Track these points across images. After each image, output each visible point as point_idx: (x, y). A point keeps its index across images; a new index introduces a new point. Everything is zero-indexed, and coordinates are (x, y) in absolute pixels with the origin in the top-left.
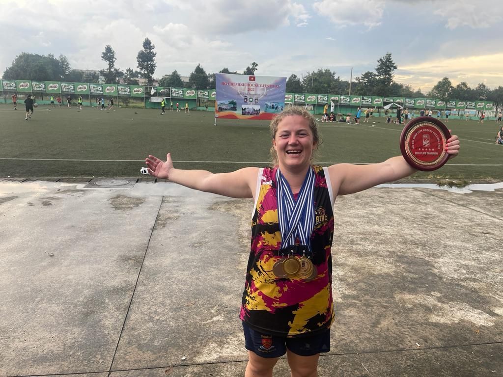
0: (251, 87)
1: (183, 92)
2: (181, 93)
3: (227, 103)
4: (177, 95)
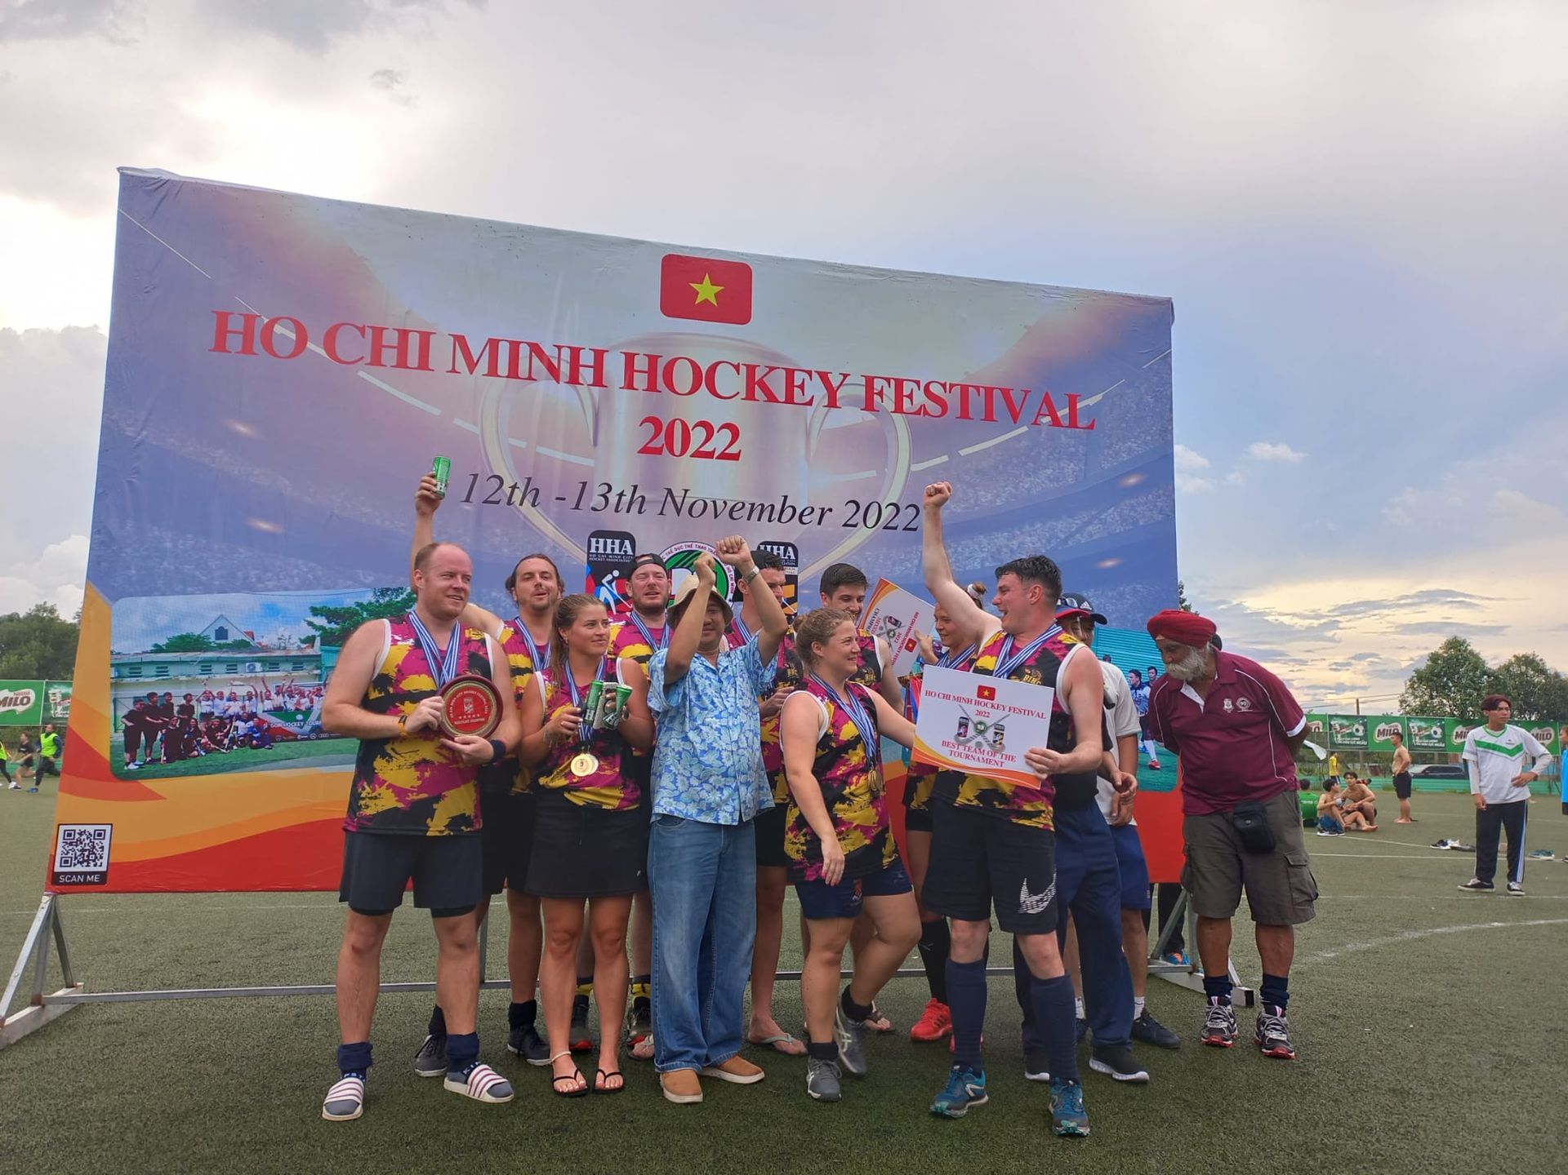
0: (697, 407)
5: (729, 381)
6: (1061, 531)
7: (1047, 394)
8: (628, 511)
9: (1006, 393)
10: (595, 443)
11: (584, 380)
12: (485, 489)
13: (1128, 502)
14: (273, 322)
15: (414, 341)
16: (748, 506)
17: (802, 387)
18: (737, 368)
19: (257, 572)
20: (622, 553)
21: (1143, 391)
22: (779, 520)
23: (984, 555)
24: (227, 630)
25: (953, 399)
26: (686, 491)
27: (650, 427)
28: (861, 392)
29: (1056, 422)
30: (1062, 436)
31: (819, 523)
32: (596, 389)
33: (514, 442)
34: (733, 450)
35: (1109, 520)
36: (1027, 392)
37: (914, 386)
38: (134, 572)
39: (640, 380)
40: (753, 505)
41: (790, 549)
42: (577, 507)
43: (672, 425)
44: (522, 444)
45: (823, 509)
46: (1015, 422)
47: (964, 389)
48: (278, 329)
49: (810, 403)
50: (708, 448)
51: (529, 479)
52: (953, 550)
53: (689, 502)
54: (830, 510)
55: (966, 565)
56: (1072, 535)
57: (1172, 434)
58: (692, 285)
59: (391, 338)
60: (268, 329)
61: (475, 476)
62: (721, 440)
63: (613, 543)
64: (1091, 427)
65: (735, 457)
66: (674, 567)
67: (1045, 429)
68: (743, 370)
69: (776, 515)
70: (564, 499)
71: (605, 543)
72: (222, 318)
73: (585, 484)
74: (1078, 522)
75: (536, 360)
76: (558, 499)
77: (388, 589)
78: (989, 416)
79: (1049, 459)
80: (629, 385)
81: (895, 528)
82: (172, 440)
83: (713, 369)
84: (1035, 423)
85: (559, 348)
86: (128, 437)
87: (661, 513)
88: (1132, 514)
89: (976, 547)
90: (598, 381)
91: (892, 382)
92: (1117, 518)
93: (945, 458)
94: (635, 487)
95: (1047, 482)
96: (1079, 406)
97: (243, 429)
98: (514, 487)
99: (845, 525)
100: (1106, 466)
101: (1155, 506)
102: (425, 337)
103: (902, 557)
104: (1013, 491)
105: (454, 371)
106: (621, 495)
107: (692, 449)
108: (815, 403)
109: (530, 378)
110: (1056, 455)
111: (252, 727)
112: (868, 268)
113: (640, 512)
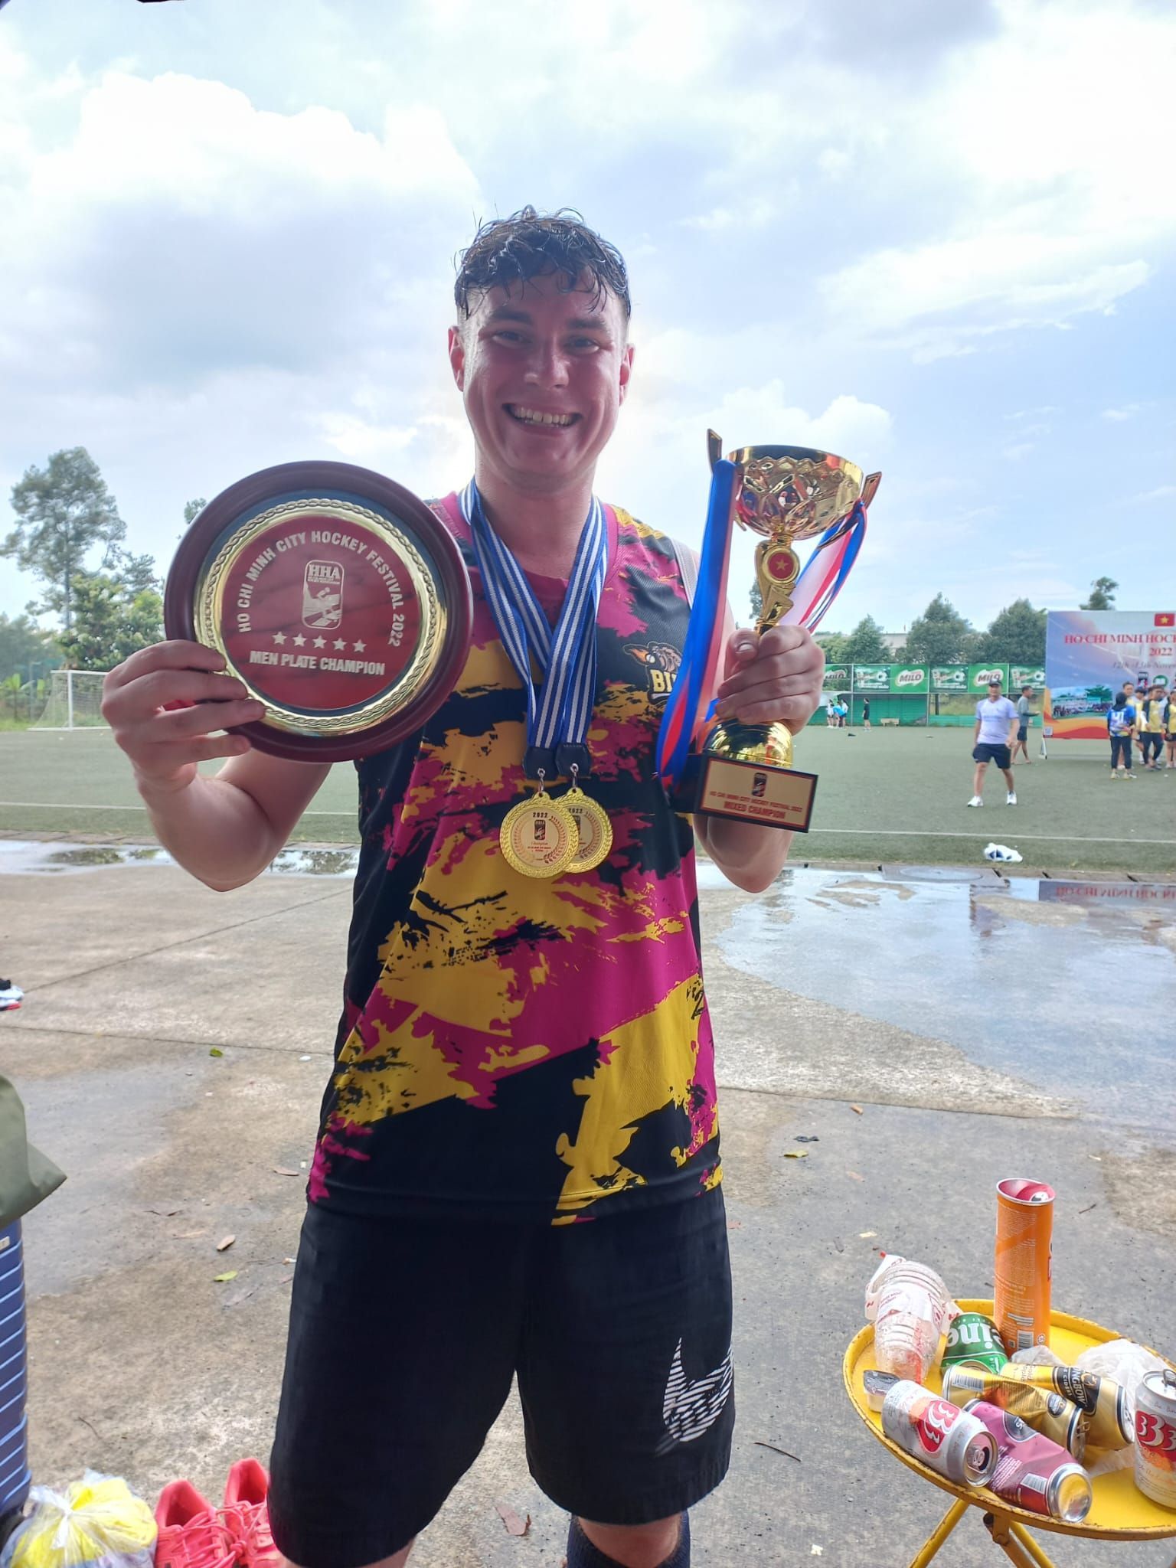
0: (1162, 645)
1: (888, 676)
2: (884, 679)
3: (1081, 693)
4: (869, 685)
5: (1169, 639)
10: (1140, 654)
11: (1138, 642)
26: (1160, 663)
27: (1152, 650)
39: (1150, 640)
42: (1136, 668)
43: (1157, 649)
44: (1125, 656)
50: (1165, 653)
51: (1126, 663)
58: (1161, 619)
61: (1116, 663)
70: (1133, 666)
73: (1137, 663)
75: (1128, 638)
80: (1147, 642)
83: (1166, 637)
85: (1132, 635)
90: (1141, 641)
94: (1148, 663)
98: (1123, 664)
105: (1111, 642)
106: (1145, 665)
109: (1126, 642)
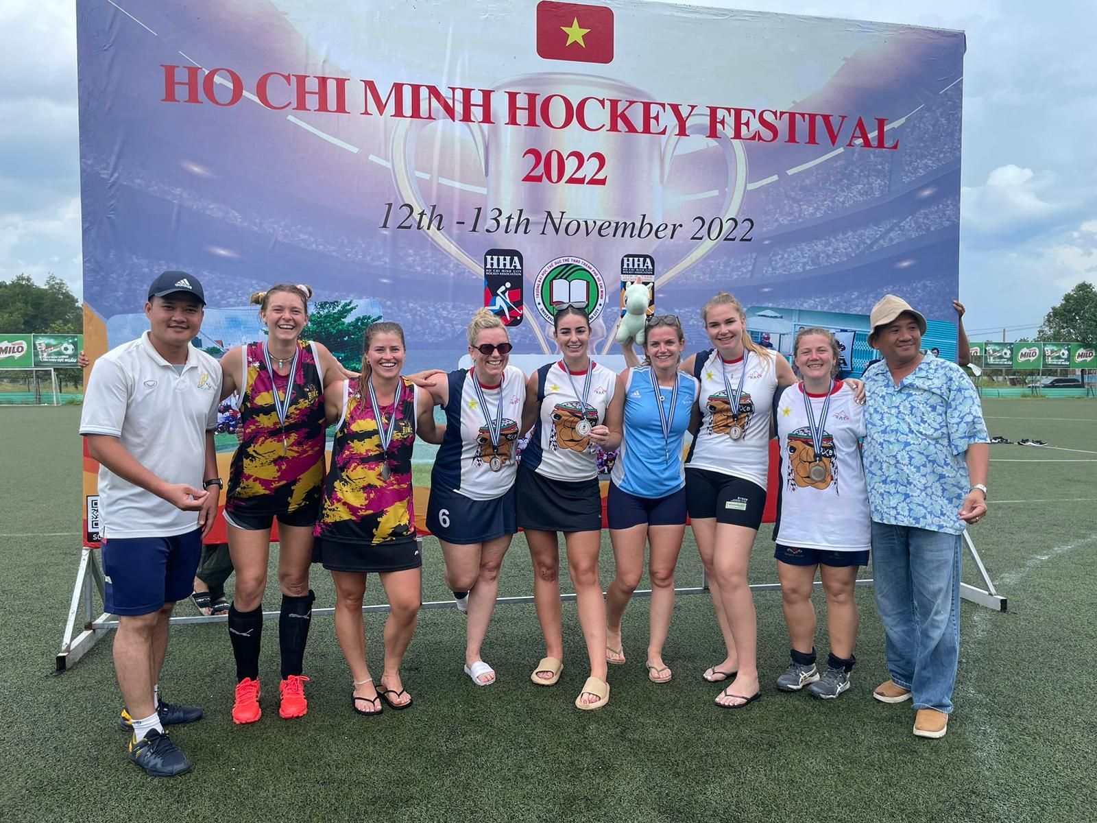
0: (569, 139)
5: (597, 115)
6: (868, 238)
7: (860, 117)
8: (516, 232)
9: (826, 118)
10: (487, 174)
11: (476, 119)
12: (399, 216)
13: (922, 211)
14: (213, 73)
15: (332, 87)
16: (614, 225)
17: (657, 118)
18: (602, 102)
19: (219, 291)
20: (512, 268)
21: (939, 115)
22: (639, 236)
23: (805, 260)
24: (201, 340)
25: (782, 125)
26: (563, 213)
27: (531, 158)
28: (706, 121)
29: (867, 143)
30: (872, 155)
31: (672, 238)
32: (485, 126)
33: (418, 174)
34: (600, 176)
35: (907, 227)
36: (843, 117)
37: (750, 114)
38: (121, 293)
39: (522, 116)
40: (617, 223)
41: (648, 260)
42: (474, 230)
43: (549, 155)
44: (427, 176)
45: (675, 225)
46: (833, 143)
47: (792, 116)
48: (217, 79)
49: (663, 133)
50: (579, 175)
51: (434, 207)
52: (780, 256)
53: (565, 222)
54: (681, 226)
55: (790, 269)
56: (877, 241)
57: (960, 151)
58: (563, 28)
59: (312, 85)
60: (209, 79)
61: (390, 205)
62: (590, 167)
63: (505, 260)
64: (895, 147)
65: (602, 182)
66: (554, 279)
67: (857, 149)
68: (607, 104)
69: (636, 232)
70: (463, 223)
71: (498, 259)
72: (170, 71)
73: (479, 209)
74: (882, 229)
75: (434, 101)
76: (458, 223)
77: (326, 303)
78: (812, 140)
79: (860, 176)
80: (513, 121)
81: (734, 240)
82: (139, 181)
83: (582, 104)
84: (850, 145)
85: (453, 89)
86: (103, 178)
87: (543, 233)
88: (925, 221)
89: (799, 253)
90: (487, 118)
91: (732, 111)
92: (913, 225)
93: (775, 178)
94: (521, 211)
95: (858, 196)
96: (886, 128)
97: (196, 169)
98: (422, 214)
99: (693, 238)
100: (906, 180)
101: (945, 214)
102: (341, 83)
103: (739, 264)
104: (831, 204)
105: (366, 113)
106: (510, 218)
107: (566, 177)
108: (668, 132)
109: (430, 117)
110: (866, 173)
111: (229, 417)
112: (713, 8)
113: (525, 233)
